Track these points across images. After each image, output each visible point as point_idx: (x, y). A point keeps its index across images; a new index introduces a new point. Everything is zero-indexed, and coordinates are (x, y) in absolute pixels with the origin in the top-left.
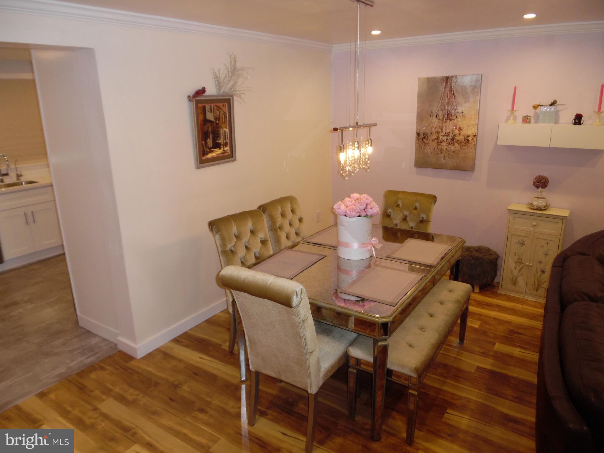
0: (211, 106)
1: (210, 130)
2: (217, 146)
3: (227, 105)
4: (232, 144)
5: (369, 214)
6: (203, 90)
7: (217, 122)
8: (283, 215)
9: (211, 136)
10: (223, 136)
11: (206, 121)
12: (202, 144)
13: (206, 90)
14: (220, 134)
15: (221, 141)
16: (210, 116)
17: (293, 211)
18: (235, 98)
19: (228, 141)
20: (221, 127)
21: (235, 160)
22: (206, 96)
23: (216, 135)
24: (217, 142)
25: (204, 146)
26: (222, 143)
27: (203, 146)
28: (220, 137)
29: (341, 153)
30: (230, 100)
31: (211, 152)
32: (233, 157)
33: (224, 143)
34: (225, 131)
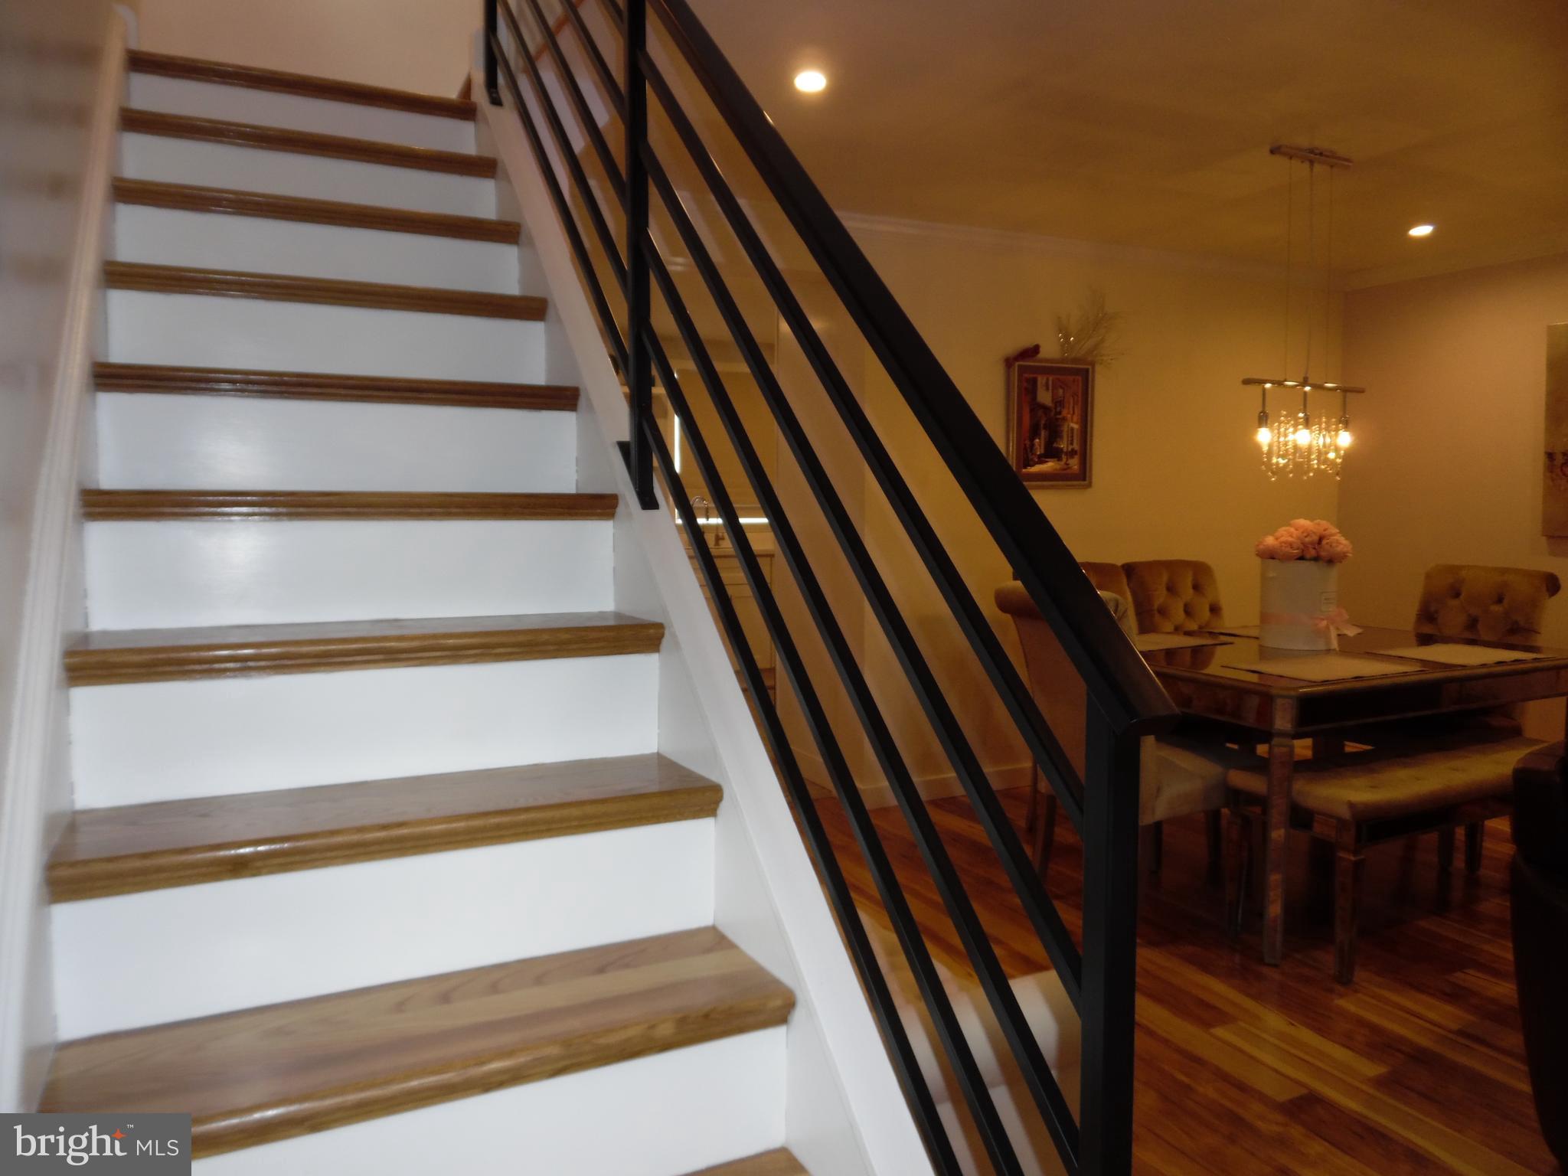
0: (1048, 379)
1: (1043, 422)
2: (1052, 453)
3: (1080, 378)
4: (1084, 454)
5: (1323, 554)
6: (1036, 350)
7: (1058, 409)
8: (1171, 589)
9: (1043, 433)
10: (1068, 437)
11: (1036, 407)
12: (1025, 445)
13: (1041, 349)
14: (1062, 431)
15: (1063, 445)
16: (1045, 397)
17: (1196, 587)
18: (1098, 368)
19: (1076, 446)
20: (1064, 419)
21: (1090, 485)
22: (1041, 361)
23: (1054, 433)
24: (1055, 445)
25: (1029, 450)
26: (1065, 450)
27: (1025, 449)
28: (1061, 437)
29: (1260, 427)
30: (1087, 371)
31: (1041, 462)
32: (1084, 480)
33: (1070, 449)
34: (1072, 429)
